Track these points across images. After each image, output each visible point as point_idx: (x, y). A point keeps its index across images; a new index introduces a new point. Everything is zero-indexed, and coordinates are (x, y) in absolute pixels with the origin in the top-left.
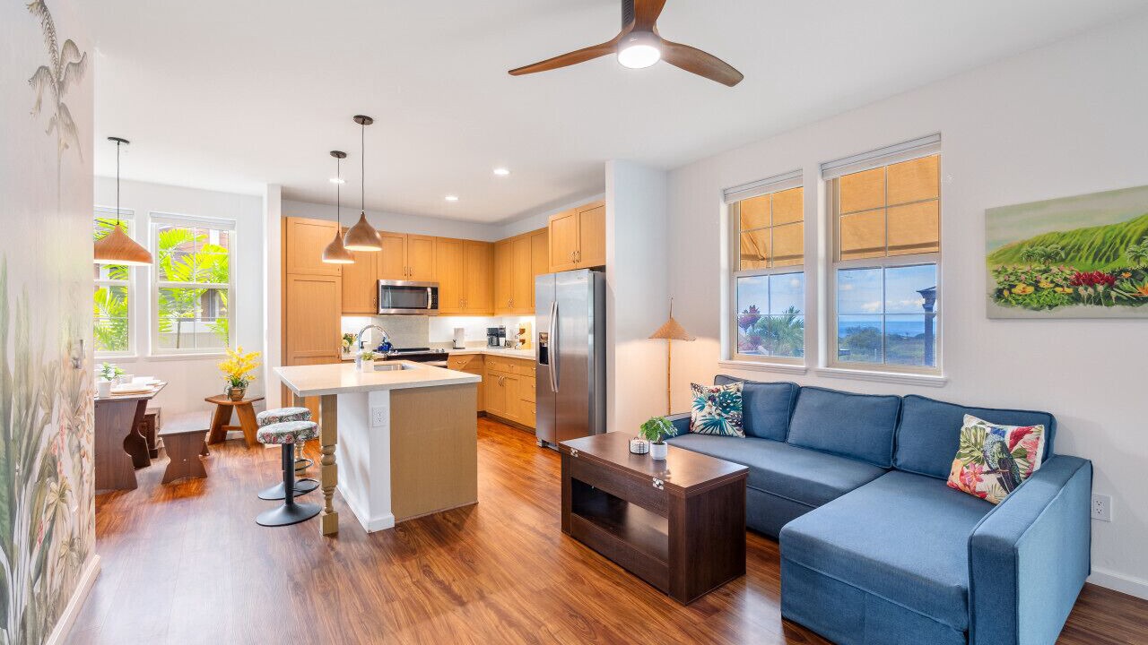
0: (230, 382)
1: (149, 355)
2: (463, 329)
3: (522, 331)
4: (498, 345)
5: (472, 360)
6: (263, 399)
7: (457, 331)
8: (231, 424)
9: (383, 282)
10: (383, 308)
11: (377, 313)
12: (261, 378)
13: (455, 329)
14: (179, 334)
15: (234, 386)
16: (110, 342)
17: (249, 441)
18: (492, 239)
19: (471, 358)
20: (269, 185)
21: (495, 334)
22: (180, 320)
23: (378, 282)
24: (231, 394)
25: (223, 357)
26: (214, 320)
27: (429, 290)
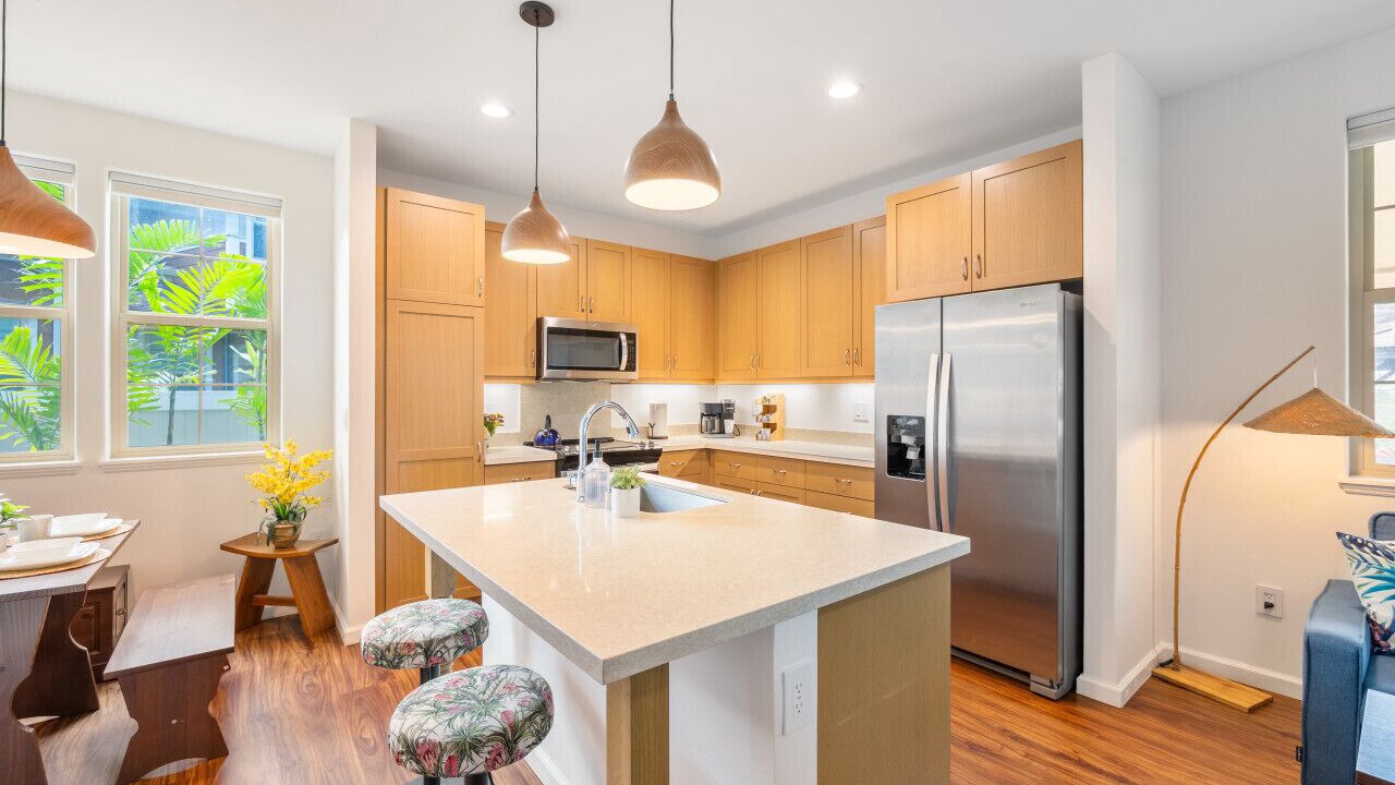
0: (271, 511)
1: (106, 458)
2: (665, 405)
3: (768, 409)
4: (722, 431)
5: (692, 460)
6: (336, 541)
7: (657, 409)
8: (272, 592)
9: (550, 322)
10: (549, 367)
11: (538, 377)
12: (330, 499)
13: (652, 406)
14: (171, 412)
15: (280, 518)
16: (30, 430)
17: (309, 624)
18: (714, 256)
19: (692, 455)
20: (352, 119)
21: (717, 415)
22: (173, 390)
23: (539, 322)
24: (273, 535)
25: (260, 460)
26: (230, 388)
27: (623, 337)
